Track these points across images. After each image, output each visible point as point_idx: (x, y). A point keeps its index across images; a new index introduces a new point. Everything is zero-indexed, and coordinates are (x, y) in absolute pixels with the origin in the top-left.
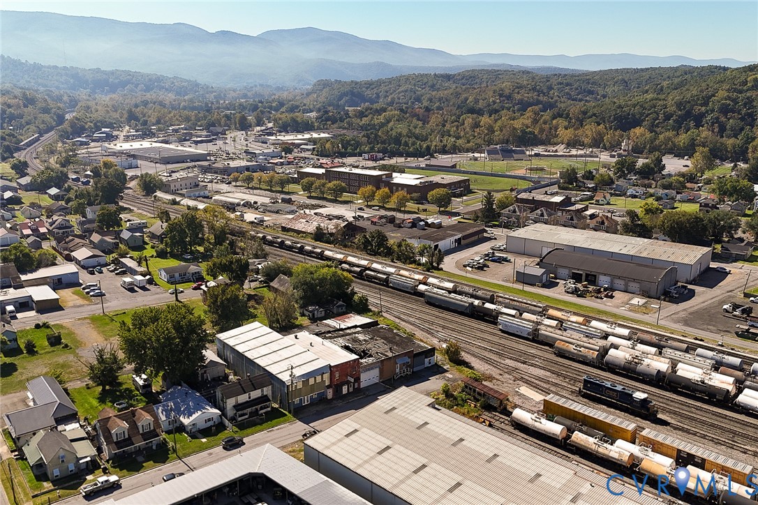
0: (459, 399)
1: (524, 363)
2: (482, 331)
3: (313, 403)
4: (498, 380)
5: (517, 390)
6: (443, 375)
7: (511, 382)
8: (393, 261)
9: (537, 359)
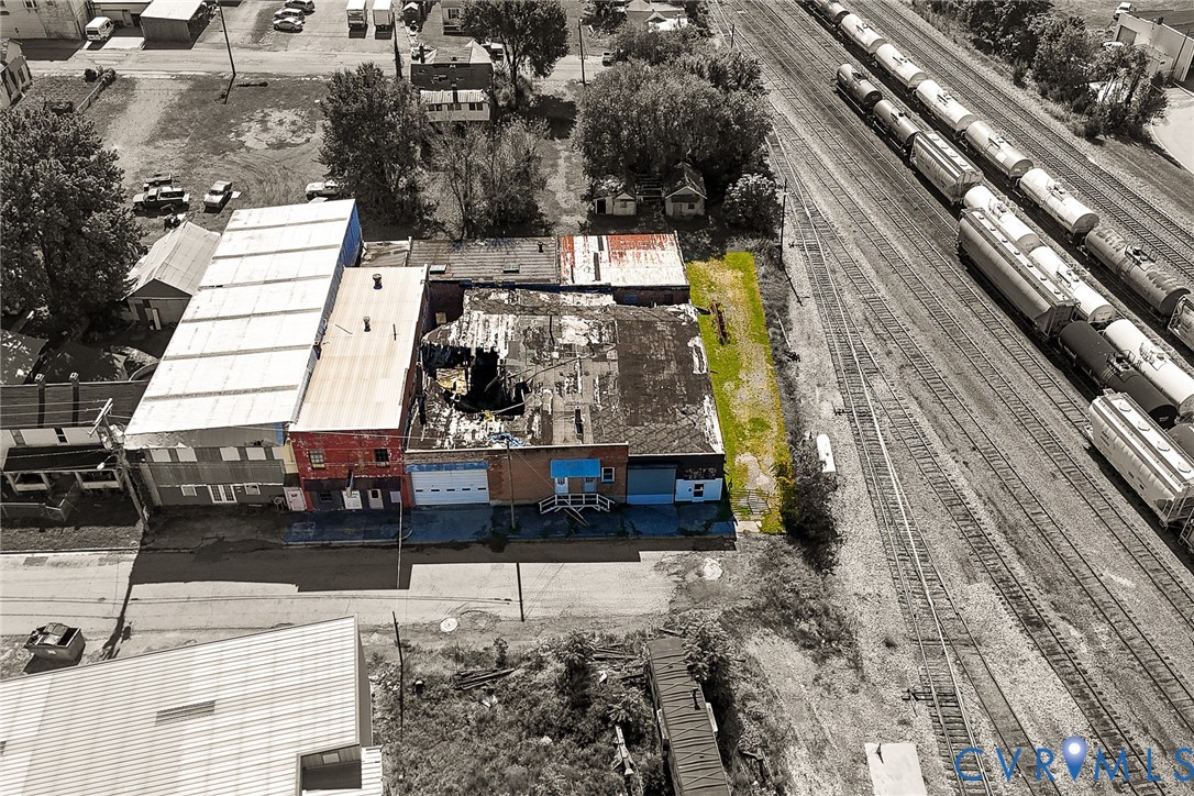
0: (597, 707)
1: (1032, 623)
2: (1025, 418)
3: (243, 510)
4: (856, 664)
5: (870, 748)
6: (696, 556)
7: (893, 693)
8: (1018, 81)
9: (1101, 629)
